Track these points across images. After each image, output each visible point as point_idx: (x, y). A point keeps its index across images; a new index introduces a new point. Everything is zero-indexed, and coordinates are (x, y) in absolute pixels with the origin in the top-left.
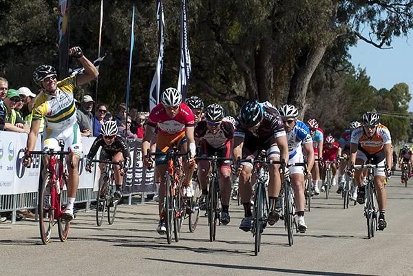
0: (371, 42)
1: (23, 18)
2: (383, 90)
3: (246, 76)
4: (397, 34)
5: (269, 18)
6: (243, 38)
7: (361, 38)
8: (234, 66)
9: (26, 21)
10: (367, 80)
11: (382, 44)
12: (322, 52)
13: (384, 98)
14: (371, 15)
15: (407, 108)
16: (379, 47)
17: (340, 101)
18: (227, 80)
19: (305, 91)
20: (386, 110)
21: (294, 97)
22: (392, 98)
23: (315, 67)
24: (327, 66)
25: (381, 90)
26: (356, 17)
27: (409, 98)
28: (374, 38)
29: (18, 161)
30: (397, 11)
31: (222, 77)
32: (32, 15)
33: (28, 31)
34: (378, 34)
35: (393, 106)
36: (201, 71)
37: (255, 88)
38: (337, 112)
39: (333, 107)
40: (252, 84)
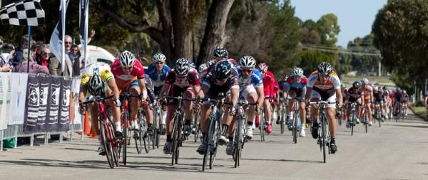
2: (309, 22)
3: (159, 5)
10: (292, 11)
13: (310, 30)
15: (335, 41)
17: (262, 34)
18: (138, 10)
19: (224, 23)
20: (313, 43)
21: (212, 28)
22: (319, 30)
25: (307, 22)
27: (337, 30)
31: (133, 6)
35: (320, 39)
37: (168, 19)
38: (258, 45)
39: (254, 40)
40: (165, 14)
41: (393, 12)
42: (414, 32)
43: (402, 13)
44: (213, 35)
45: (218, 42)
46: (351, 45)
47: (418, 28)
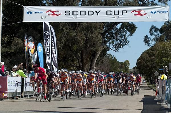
0: (113, 50)
1: (16, 45)
2: (122, 62)
3: (78, 60)
4: (121, 47)
5: (84, 44)
6: (77, 49)
7: (110, 49)
8: (75, 57)
9: (17, 46)
10: (116, 60)
11: (116, 50)
12: (99, 53)
13: (122, 65)
14: (113, 42)
15: (129, 67)
16: (115, 51)
17: (108, 66)
18: (73, 61)
19: (95, 64)
21: (92, 65)
22: (124, 65)
23: (97, 57)
24: (101, 57)
25: (121, 62)
26: (109, 43)
27: (129, 65)
28: (114, 49)
29: (16, 84)
30: (120, 41)
31: (72, 60)
32: (18, 44)
33: (17, 49)
34: (115, 48)
35: (124, 67)
36: (66, 59)
37: (81, 63)
38: (107, 69)
39: (106, 68)
40: (80, 62)
41: (140, 60)
42: (146, 65)
43: (142, 60)
44: (92, 67)
45: (94, 69)
46: (133, 68)
47: (147, 64)
